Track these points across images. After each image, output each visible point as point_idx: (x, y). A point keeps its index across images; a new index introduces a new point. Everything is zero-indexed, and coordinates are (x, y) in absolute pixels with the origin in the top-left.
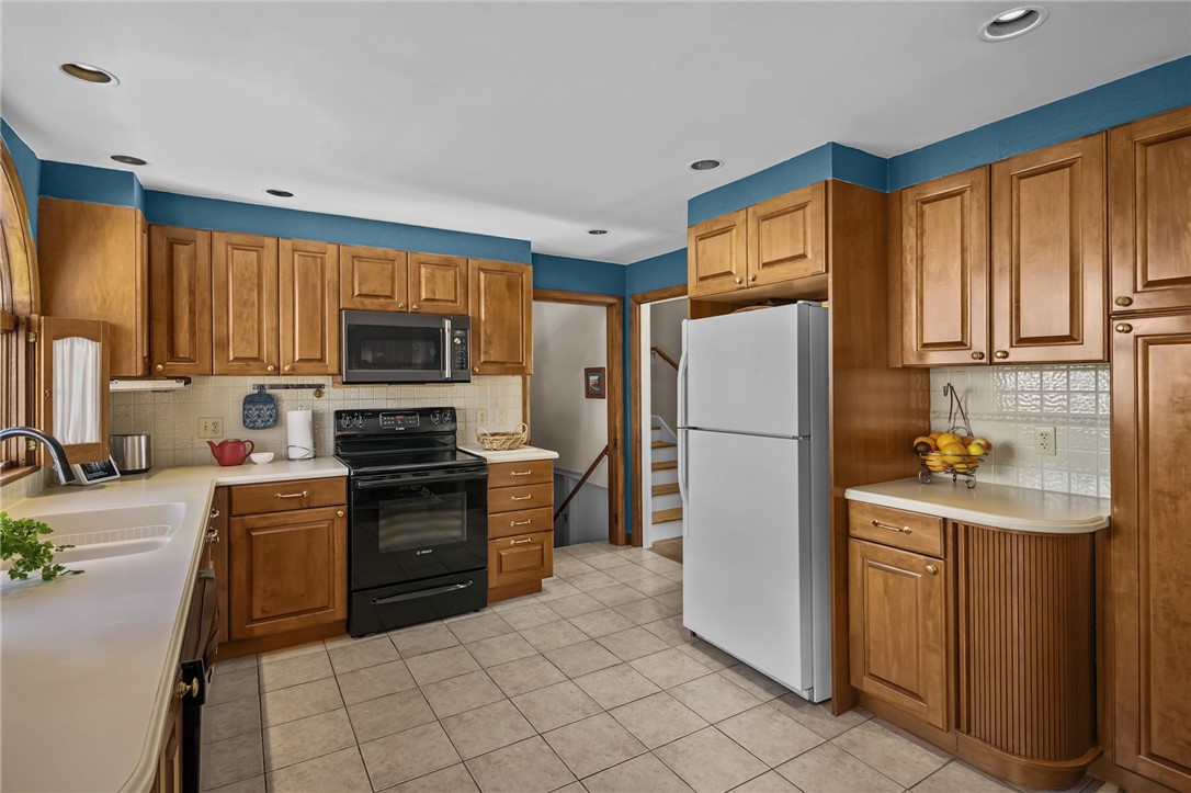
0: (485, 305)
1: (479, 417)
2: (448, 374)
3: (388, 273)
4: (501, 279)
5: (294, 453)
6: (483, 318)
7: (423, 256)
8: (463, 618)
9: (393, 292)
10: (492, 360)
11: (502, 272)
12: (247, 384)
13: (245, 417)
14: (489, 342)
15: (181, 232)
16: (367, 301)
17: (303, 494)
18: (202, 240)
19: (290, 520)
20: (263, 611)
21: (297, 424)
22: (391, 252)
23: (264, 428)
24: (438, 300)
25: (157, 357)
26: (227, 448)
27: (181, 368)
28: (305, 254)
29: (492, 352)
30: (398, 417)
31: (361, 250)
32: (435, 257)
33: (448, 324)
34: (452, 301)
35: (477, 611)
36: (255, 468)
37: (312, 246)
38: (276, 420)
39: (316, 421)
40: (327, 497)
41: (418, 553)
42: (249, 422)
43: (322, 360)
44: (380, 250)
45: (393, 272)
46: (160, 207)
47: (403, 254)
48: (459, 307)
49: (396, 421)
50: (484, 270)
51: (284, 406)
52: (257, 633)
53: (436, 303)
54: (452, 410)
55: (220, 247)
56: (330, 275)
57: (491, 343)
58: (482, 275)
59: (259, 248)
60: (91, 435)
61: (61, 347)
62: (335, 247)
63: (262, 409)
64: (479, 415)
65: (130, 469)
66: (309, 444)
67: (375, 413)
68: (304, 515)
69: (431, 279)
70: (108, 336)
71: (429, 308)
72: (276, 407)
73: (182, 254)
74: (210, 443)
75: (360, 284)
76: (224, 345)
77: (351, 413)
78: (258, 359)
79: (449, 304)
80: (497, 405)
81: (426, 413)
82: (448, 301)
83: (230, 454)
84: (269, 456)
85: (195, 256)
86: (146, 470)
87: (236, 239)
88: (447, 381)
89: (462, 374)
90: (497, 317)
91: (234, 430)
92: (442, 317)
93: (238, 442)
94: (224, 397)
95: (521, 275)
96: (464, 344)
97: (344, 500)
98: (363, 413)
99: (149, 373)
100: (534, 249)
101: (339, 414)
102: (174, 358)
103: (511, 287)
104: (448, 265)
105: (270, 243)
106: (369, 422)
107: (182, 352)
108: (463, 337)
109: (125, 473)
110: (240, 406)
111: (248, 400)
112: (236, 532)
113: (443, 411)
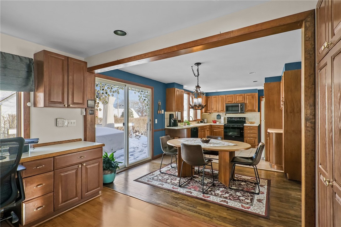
0: (248, 101)
2: (240, 112)
3: (232, 98)
4: (251, 96)
5: (222, 122)
6: (247, 103)
7: (237, 95)
9: (233, 100)
10: (250, 110)
11: (251, 95)
12: (218, 113)
14: (248, 107)
15: (209, 96)
16: (229, 102)
17: (219, 127)
21: (222, 118)
22: (232, 95)
26: (214, 121)
27: (209, 112)
28: (222, 97)
31: (228, 95)
32: (239, 94)
33: (240, 104)
37: (222, 96)
38: (220, 118)
39: (225, 118)
40: (221, 127)
41: (232, 137)
42: (217, 119)
43: (223, 110)
44: (231, 95)
46: (207, 94)
47: (234, 95)
48: (243, 102)
49: (235, 119)
50: (248, 95)
51: (221, 116)
54: (245, 118)
55: (212, 98)
56: (224, 99)
60: (200, 119)
62: (225, 96)
63: (219, 117)
66: (224, 121)
67: (232, 118)
68: (218, 129)
69: (238, 98)
71: (238, 102)
72: (220, 117)
73: (209, 99)
74: (212, 120)
75: (228, 100)
76: (213, 109)
77: (229, 118)
78: (216, 110)
81: (240, 118)
82: (241, 101)
84: (219, 122)
86: (206, 123)
87: (214, 96)
89: (242, 112)
90: (250, 103)
91: (216, 119)
94: (214, 116)
95: (255, 95)
97: (223, 128)
98: (231, 118)
99: (206, 112)
101: (227, 118)
102: (208, 111)
103: (253, 97)
104: (241, 95)
105: (217, 96)
106: (231, 119)
107: (209, 110)
108: (243, 107)
109: (204, 123)
110: (216, 117)
111: (217, 116)
112: (212, 130)
113: (243, 118)
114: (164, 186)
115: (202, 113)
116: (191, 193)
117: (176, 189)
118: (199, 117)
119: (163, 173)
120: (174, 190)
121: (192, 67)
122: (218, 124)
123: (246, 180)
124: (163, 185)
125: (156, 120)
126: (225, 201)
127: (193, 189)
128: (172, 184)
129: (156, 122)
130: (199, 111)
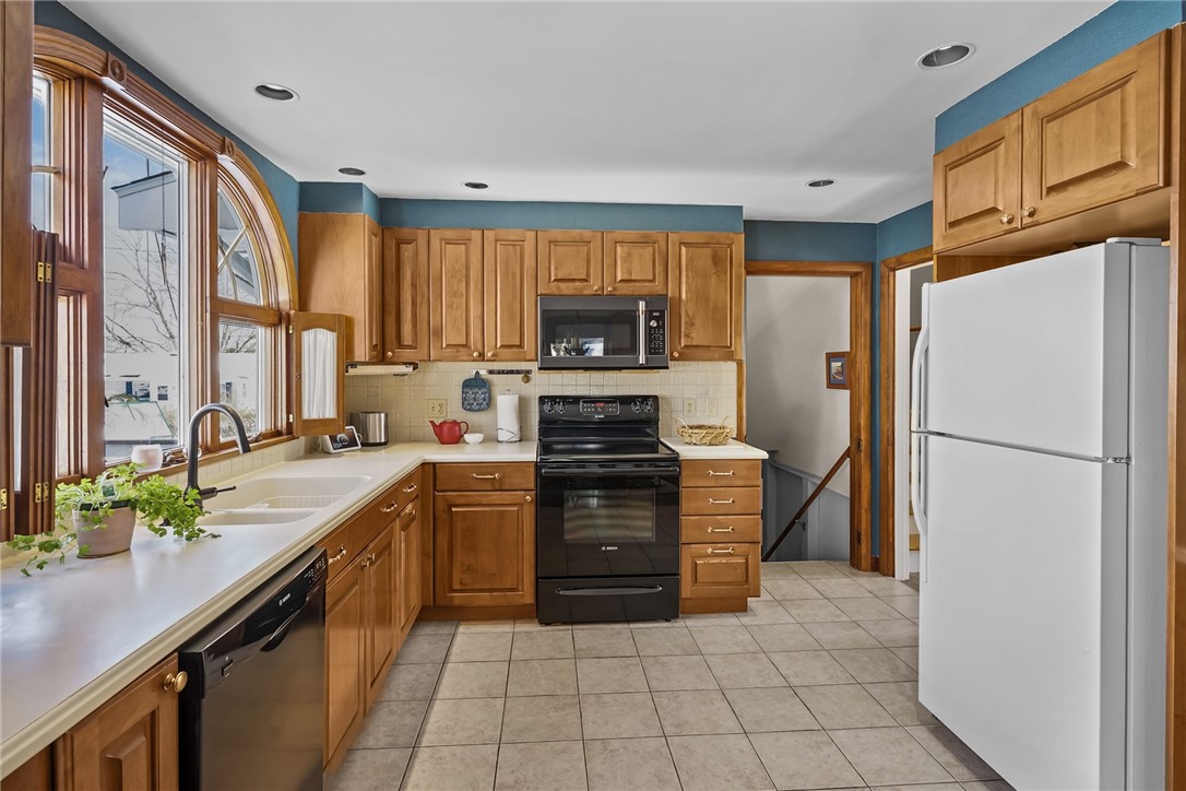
0: (687, 283)
1: (687, 408)
2: (642, 360)
3: (584, 255)
4: (707, 252)
5: (502, 436)
6: (684, 297)
7: (619, 235)
8: (651, 625)
9: (588, 275)
10: (694, 344)
11: (706, 245)
12: (469, 369)
13: (464, 399)
14: (691, 324)
15: (406, 232)
16: (563, 286)
17: (497, 476)
18: (421, 236)
19: (484, 501)
20: (461, 583)
21: (505, 404)
22: (587, 234)
23: (479, 410)
24: (635, 281)
25: (388, 345)
26: (446, 428)
27: (407, 354)
28: (507, 243)
29: (694, 335)
30: (598, 405)
31: (557, 234)
32: (632, 234)
33: (642, 305)
34: (650, 281)
35: (668, 620)
36: (467, 448)
37: (513, 234)
38: (489, 403)
39: (522, 404)
40: (516, 480)
41: (604, 548)
42: (467, 406)
43: (521, 346)
44: (575, 233)
45: (588, 254)
46: (390, 212)
47: (599, 235)
48: (657, 288)
49: (596, 408)
50: (687, 245)
51: (496, 390)
52: (457, 602)
53: (633, 284)
54: (655, 398)
55: (435, 244)
56: (529, 262)
57: (693, 325)
58: (683, 249)
59: (466, 241)
61: (308, 337)
62: (533, 233)
63: (477, 392)
64: (686, 405)
65: (371, 441)
66: (515, 427)
67: (576, 400)
68: (496, 497)
69: (628, 258)
70: (342, 326)
71: (625, 289)
72: (489, 391)
73: (407, 251)
74: (432, 422)
75: (556, 269)
76: (439, 333)
77: (553, 399)
78: (466, 346)
79: (647, 284)
80: (707, 393)
81: (626, 400)
82: (645, 281)
83: (450, 434)
84: (479, 437)
85: (416, 254)
86: (385, 444)
87: (449, 234)
88: (641, 367)
90: (701, 297)
91: (455, 412)
92: (636, 298)
93: (455, 422)
94: (444, 381)
95: (730, 246)
96: (661, 327)
97: (532, 486)
98: (565, 399)
99: (381, 358)
100: (746, 215)
101: (542, 399)
102: (400, 345)
103: (716, 260)
104: (645, 241)
105: (476, 235)
106: (568, 408)
107: (407, 338)
108: (660, 319)
109: (366, 444)
110: (459, 390)
111: (467, 384)
112: (441, 505)
113: (645, 398)
115: (346, 358)
118: (320, 402)
122: (471, 451)
130: (319, 346)
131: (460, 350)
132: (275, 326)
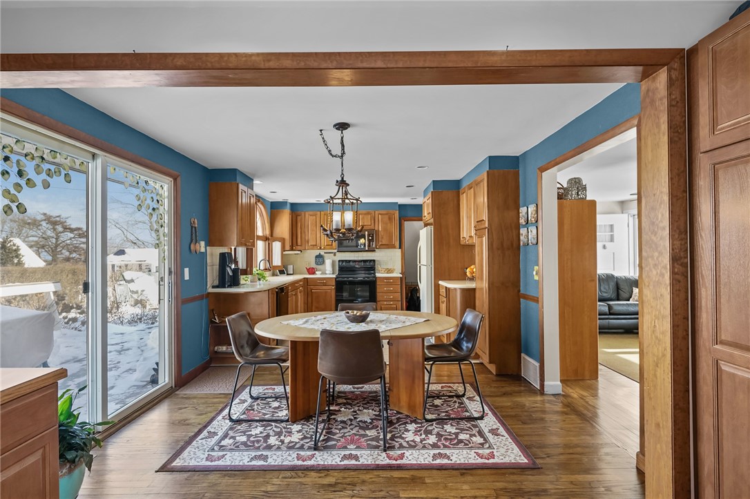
0: (381, 225)
2: (367, 249)
4: (387, 216)
5: (327, 272)
6: (380, 230)
10: (384, 244)
11: (387, 214)
12: (317, 252)
13: (316, 261)
14: (383, 238)
15: (299, 213)
17: (324, 282)
18: (303, 215)
19: (321, 288)
21: (328, 263)
23: (320, 265)
24: (365, 226)
25: (294, 245)
26: (310, 269)
27: (299, 248)
29: (383, 241)
30: (356, 263)
32: (364, 212)
33: (367, 233)
34: (370, 225)
36: (316, 274)
38: (323, 263)
39: (333, 263)
40: (330, 283)
42: (317, 264)
43: (332, 245)
46: (294, 206)
48: (372, 227)
50: (381, 214)
51: (325, 259)
54: (374, 261)
55: (307, 216)
58: (380, 216)
59: (316, 215)
60: (280, 264)
61: (274, 243)
63: (320, 259)
64: (384, 262)
66: (331, 270)
67: (350, 261)
68: (324, 287)
69: (363, 219)
70: (283, 241)
72: (323, 259)
73: (299, 218)
74: (306, 268)
76: (308, 242)
77: (343, 261)
78: (316, 245)
79: (368, 226)
81: (365, 261)
84: (320, 272)
85: (302, 219)
86: (292, 273)
87: (311, 213)
88: (367, 251)
89: (372, 249)
90: (385, 230)
91: (313, 265)
92: (365, 230)
93: (313, 268)
94: (310, 255)
95: (393, 214)
96: (373, 239)
97: (334, 284)
98: (346, 261)
99: (292, 249)
100: (399, 204)
101: (339, 261)
102: (297, 245)
103: (390, 219)
104: (368, 213)
105: (319, 213)
106: (347, 264)
107: (299, 243)
108: (373, 237)
109: (288, 274)
110: (314, 258)
111: (317, 257)
112: (309, 290)
113: (371, 261)
114: (271, 462)
115: (283, 249)
116: (356, 458)
117: (310, 459)
118: (277, 261)
119: (239, 421)
120: (305, 463)
121: (321, 131)
122: (318, 275)
123: (436, 392)
124: (265, 458)
125: (187, 270)
126: (440, 455)
127: (352, 446)
128: (290, 448)
129: (187, 277)
130: (277, 246)
131: (314, 246)
132: (265, 241)
